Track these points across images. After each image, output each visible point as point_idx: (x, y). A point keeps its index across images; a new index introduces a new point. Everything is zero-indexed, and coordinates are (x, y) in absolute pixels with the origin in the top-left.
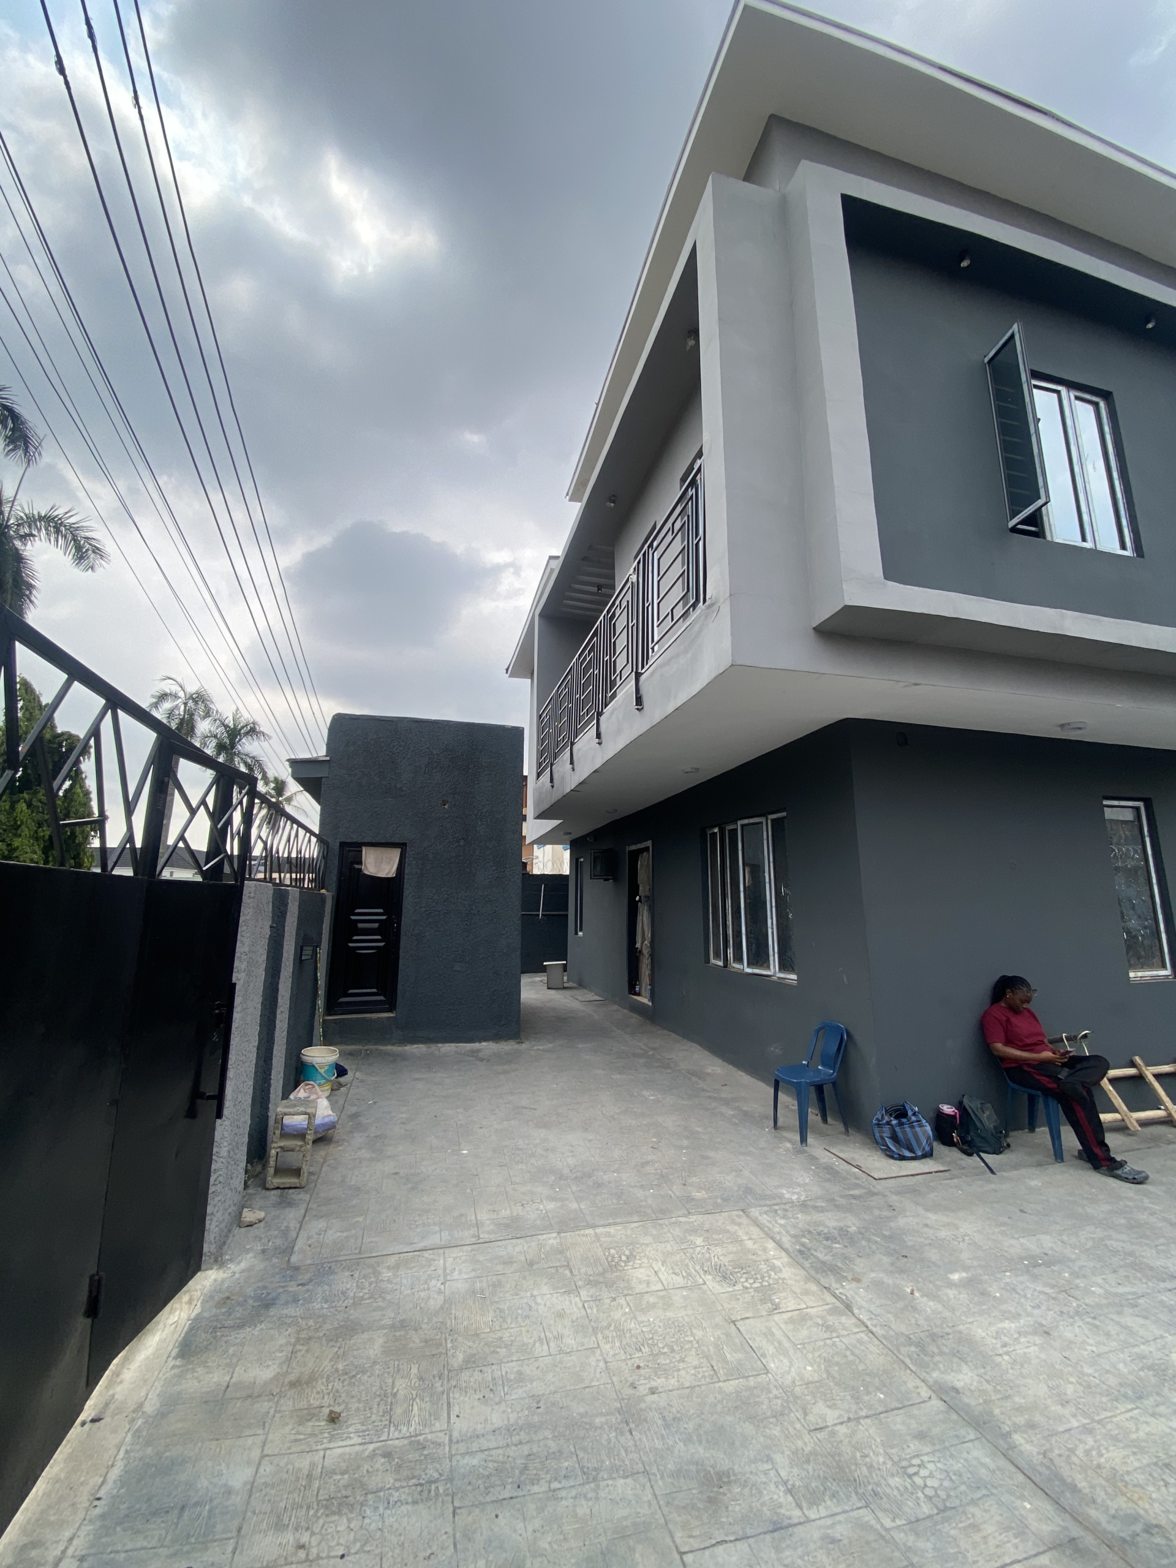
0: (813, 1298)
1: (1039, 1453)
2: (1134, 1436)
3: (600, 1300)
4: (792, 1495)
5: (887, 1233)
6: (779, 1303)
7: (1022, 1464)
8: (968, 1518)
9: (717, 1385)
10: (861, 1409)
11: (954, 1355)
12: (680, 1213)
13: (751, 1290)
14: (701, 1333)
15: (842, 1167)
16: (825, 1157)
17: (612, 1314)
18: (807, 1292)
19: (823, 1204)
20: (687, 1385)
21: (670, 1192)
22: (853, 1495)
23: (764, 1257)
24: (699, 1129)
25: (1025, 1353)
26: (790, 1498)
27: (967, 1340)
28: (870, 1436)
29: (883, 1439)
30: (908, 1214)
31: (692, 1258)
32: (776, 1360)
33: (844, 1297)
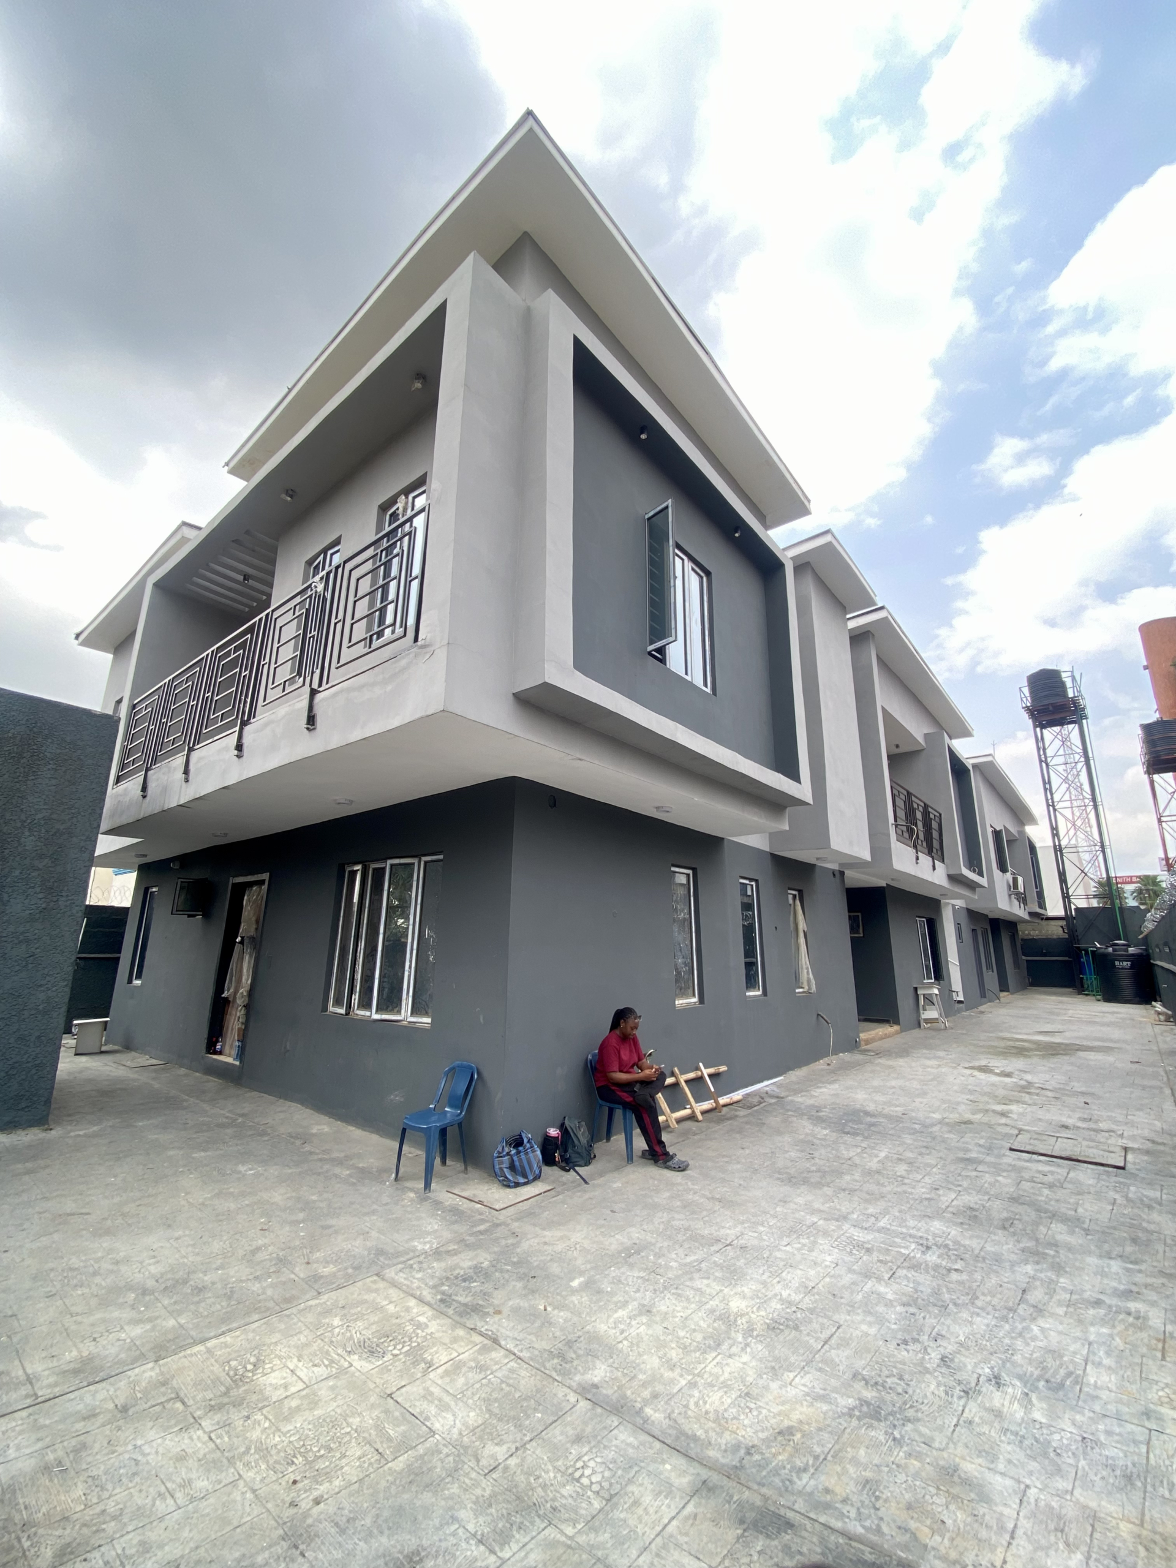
0: (463, 1344)
1: (665, 1418)
2: (722, 1379)
3: (229, 1424)
4: (483, 1544)
5: (515, 1260)
6: (432, 1360)
7: (657, 1433)
8: (630, 1498)
9: (386, 1468)
10: (525, 1435)
11: (588, 1354)
12: (308, 1296)
13: (401, 1356)
14: (358, 1419)
15: (465, 1206)
16: (448, 1199)
17: (248, 1435)
18: (455, 1340)
19: (456, 1247)
20: (356, 1480)
21: (293, 1276)
22: (537, 1519)
23: (408, 1318)
24: (314, 1198)
25: (638, 1334)
26: (482, 1548)
27: (594, 1338)
28: (538, 1457)
29: (549, 1455)
30: (529, 1236)
31: (332, 1342)
32: (440, 1419)
33: (490, 1333)
